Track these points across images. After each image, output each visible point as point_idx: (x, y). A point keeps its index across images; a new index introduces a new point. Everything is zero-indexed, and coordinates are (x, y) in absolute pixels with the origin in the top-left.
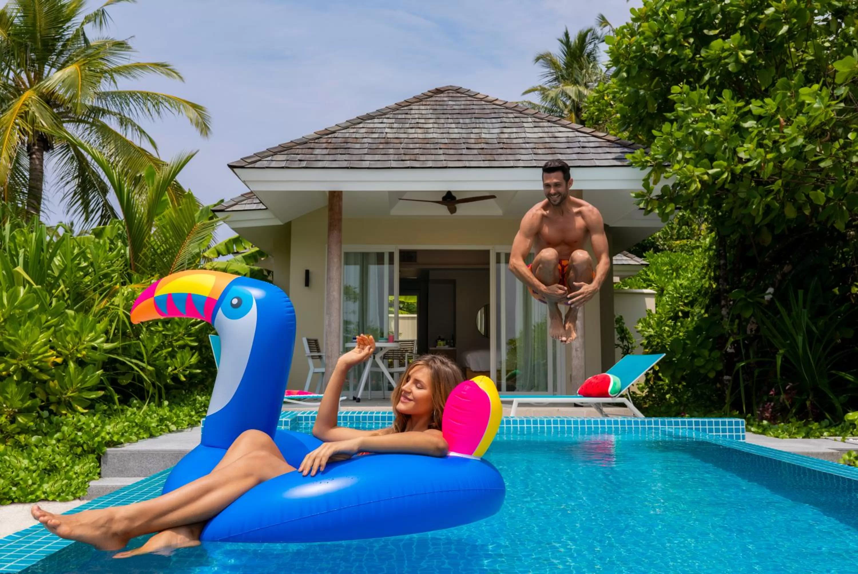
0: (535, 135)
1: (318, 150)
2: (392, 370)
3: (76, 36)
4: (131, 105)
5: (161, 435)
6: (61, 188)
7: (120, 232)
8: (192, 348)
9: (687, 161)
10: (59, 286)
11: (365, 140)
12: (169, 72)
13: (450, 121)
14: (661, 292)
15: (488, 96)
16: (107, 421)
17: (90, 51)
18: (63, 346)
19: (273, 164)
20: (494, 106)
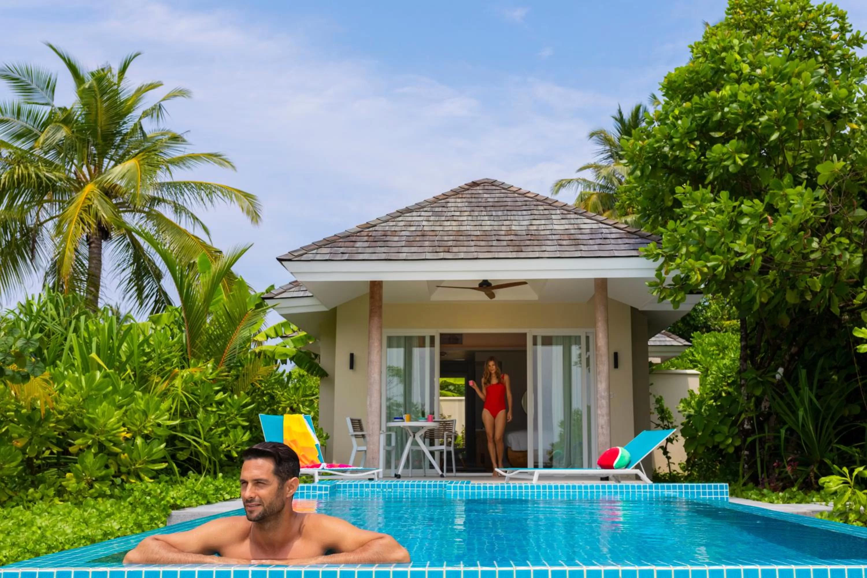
0: (562, 227)
1: (359, 243)
2: (433, 448)
3: (134, 130)
4: (185, 194)
5: (216, 502)
6: (117, 275)
7: (176, 319)
8: (244, 427)
9: (688, 255)
10: (127, 370)
11: (403, 233)
12: (222, 161)
13: (484, 213)
14: (706, 372)
15: (520, 189)
16: (171, 489)
17: (147, 145)
18: (132, 423)
19: (318, 257)
20: (526, 199)
